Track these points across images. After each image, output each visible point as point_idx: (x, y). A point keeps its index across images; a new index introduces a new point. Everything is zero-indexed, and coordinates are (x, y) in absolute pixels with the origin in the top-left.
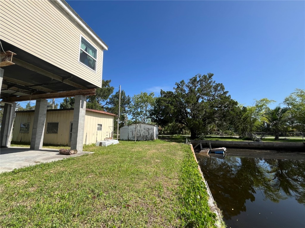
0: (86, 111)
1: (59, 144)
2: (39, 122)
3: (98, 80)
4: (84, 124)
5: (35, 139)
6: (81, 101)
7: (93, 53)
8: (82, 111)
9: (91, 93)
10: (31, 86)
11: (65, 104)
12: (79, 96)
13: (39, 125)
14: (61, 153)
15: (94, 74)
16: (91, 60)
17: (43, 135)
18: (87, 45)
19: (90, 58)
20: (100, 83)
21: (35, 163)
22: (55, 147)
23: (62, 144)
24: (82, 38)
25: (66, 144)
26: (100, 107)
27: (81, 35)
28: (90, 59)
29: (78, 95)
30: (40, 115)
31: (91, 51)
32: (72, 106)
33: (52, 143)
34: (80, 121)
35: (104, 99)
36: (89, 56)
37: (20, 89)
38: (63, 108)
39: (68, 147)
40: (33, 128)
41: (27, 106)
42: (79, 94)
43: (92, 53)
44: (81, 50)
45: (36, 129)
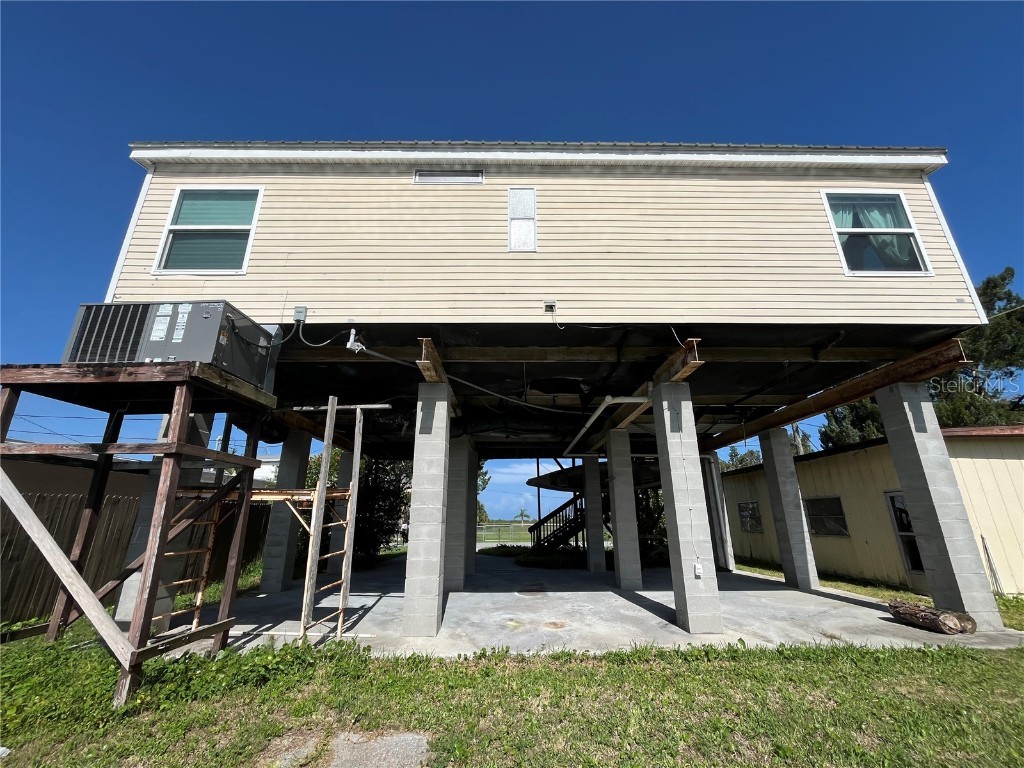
0: (947, 439)
1: (868, 575)
2: (785, 500)
3: (954, 299)
4: (959, 498)
5: (789, 551)
6: (906, 404)
7: (889, 216)
8: (930, 444)
9: (940, 363)
10: (738, 402)
11: (835, 427)
12: (892, 390)
13: (788, 510)
14: (901, 617)
15: (928, 285)
16: (892, 242)
17: (808, 541)
18: (854, 206)
19: (884, 237)
20: (972, 307)
21: (829, 640)
22: (860, 589)
23: (879, 577)
24: (830, 197)
25: (896, 580)
26: (998, 406)
27: (824, 192)
28: (884, 241)
29: (887, 388)
30: (781, 479)
31: (875, 215)
32: (861, 429)
33: (840, 571)
34: (937, 489)
35: (1011, 365)
36: (875, 234)
37: (718, 417)
38: (834, 445)
39: (913, 595)
40: (776, 520)
41: (731, 456)
42: (891, 380)
43: (884, 216)
44: (840, 234)
45: (783, 520)
